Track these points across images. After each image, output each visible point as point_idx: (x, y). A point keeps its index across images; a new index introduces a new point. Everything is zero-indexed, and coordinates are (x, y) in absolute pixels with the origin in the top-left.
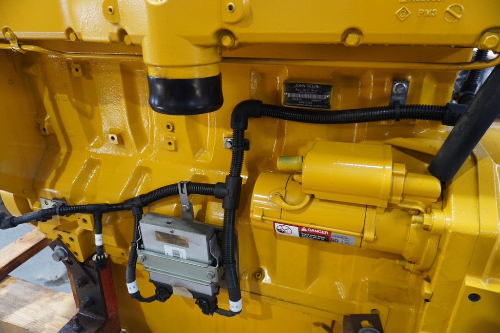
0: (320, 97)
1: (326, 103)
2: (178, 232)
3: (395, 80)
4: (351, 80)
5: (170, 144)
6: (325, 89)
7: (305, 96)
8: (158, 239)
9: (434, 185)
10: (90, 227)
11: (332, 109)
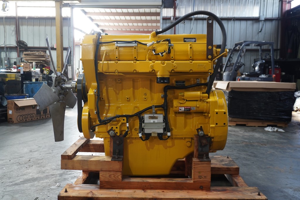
0: (183, 84)
1: (184, 85)
2: (155, 115)
3: (197, 79)
4: (188, 80)
5: (145, 98)
6: (184, 82)
7: (180, 84)
8: (149, 118)
9: (207, 95)
10: (125, 121)
11: (186, 86)
